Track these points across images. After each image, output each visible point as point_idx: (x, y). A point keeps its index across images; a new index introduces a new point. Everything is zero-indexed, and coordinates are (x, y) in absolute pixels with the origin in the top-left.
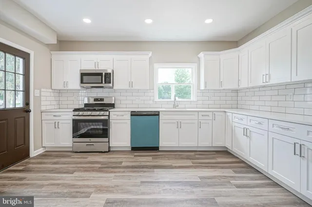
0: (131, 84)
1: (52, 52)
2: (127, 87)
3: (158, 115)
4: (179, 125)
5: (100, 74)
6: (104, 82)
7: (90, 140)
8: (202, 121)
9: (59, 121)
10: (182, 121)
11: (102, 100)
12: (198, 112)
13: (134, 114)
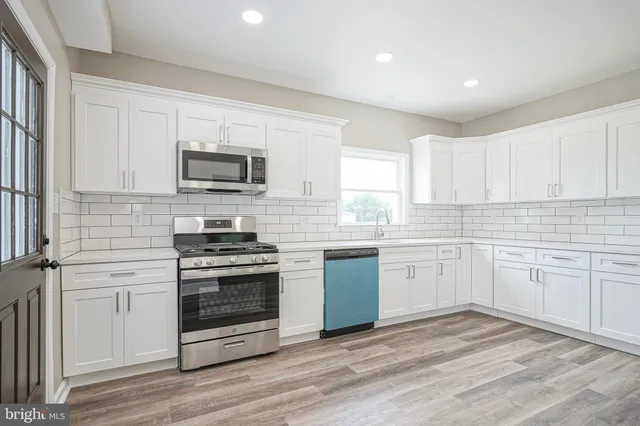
0: (307, 187)
1: (75, 76)
2: (296, 194)
3: (377, 255)
4: (411, 272)
5: (240, 160)
6: (249, 179)
7: (235, 330)
8: (444, 263)
9: (128, 289)
10: (416, 265)
11: (227, 223)
12: (437, 245)
13: (331, 256)
